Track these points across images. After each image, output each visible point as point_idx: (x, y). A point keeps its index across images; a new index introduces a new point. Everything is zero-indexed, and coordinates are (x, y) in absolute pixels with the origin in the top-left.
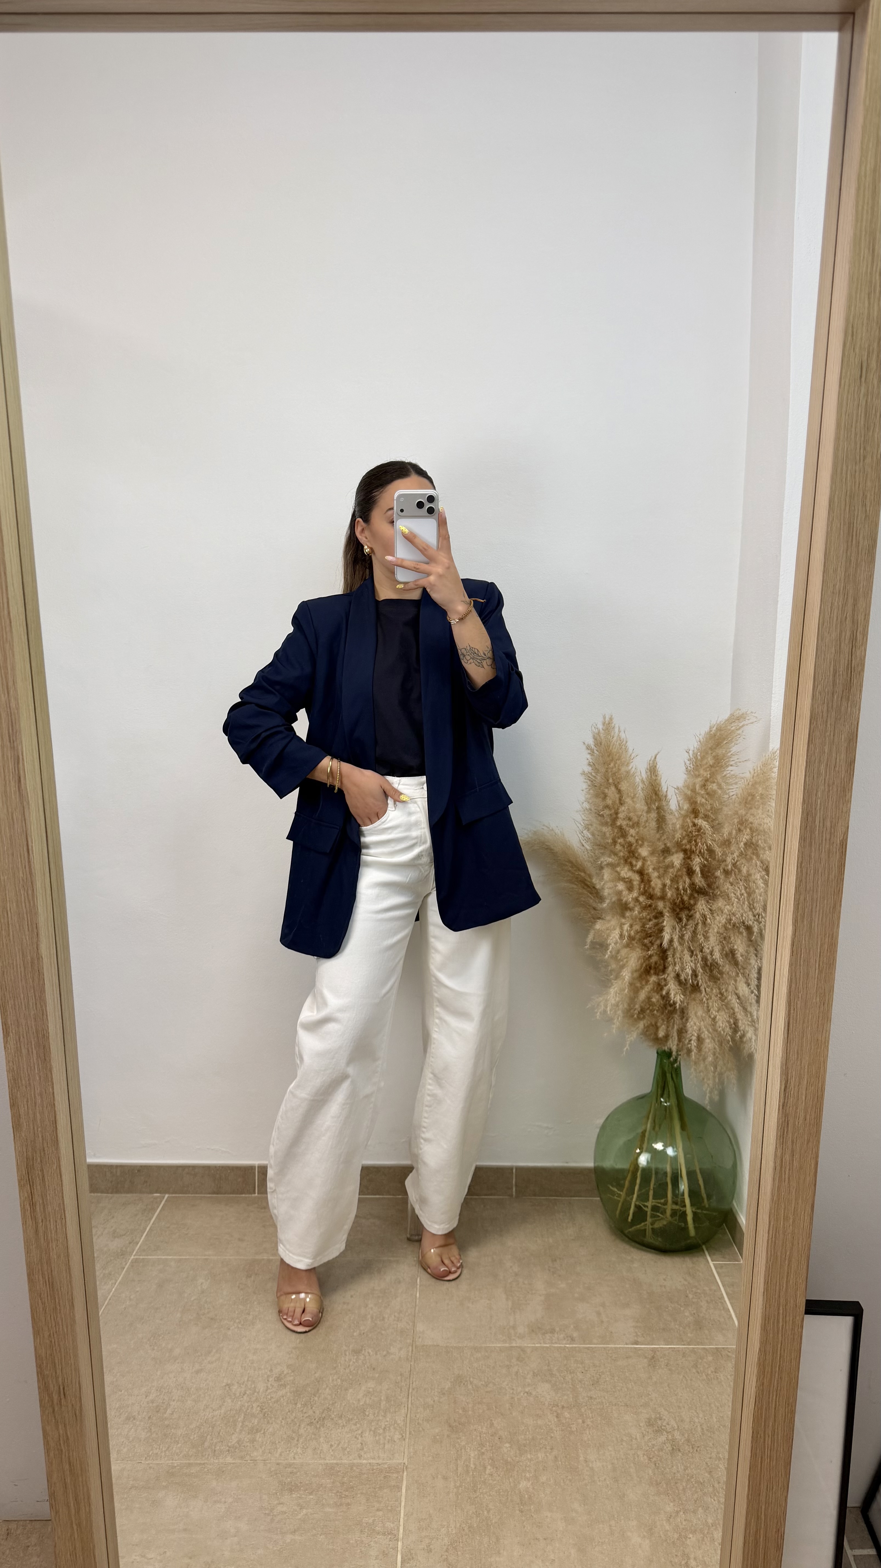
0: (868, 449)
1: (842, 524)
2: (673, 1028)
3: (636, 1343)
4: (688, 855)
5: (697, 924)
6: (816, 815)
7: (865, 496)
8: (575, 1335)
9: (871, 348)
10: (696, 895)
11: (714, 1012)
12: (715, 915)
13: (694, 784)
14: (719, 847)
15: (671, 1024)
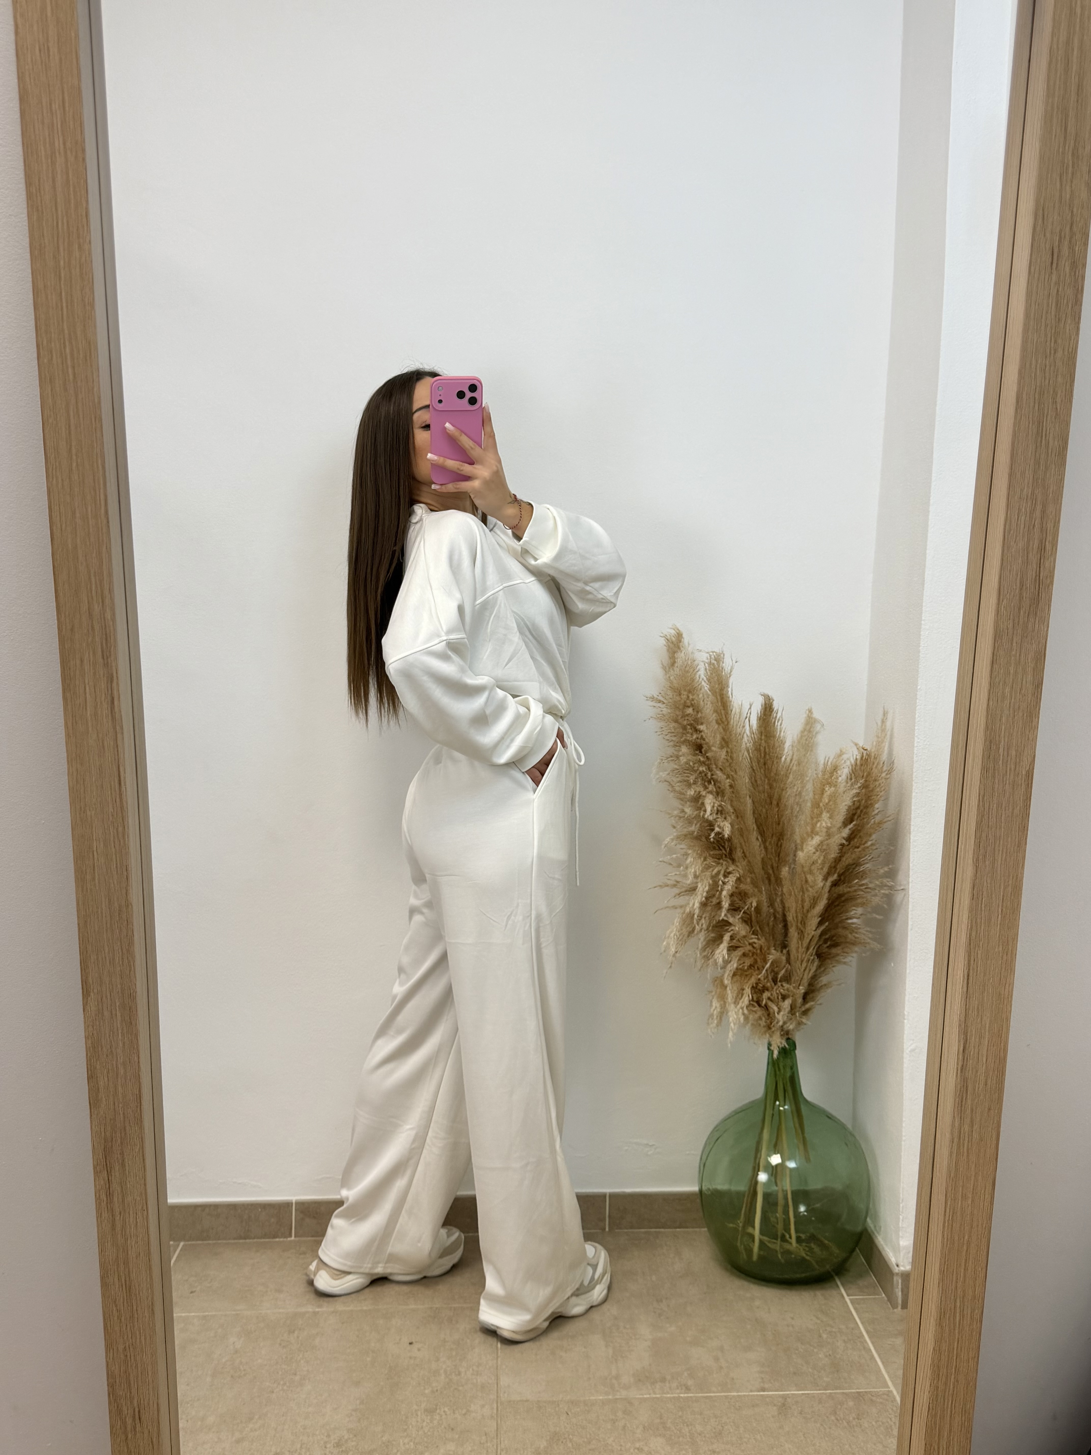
0: (1060, 341)
1: (1031, 422)
3: (763, 1390)
6: (1000, 742)
7: (1055, 393)
8: (690, 1383)
9: (1063, 234)
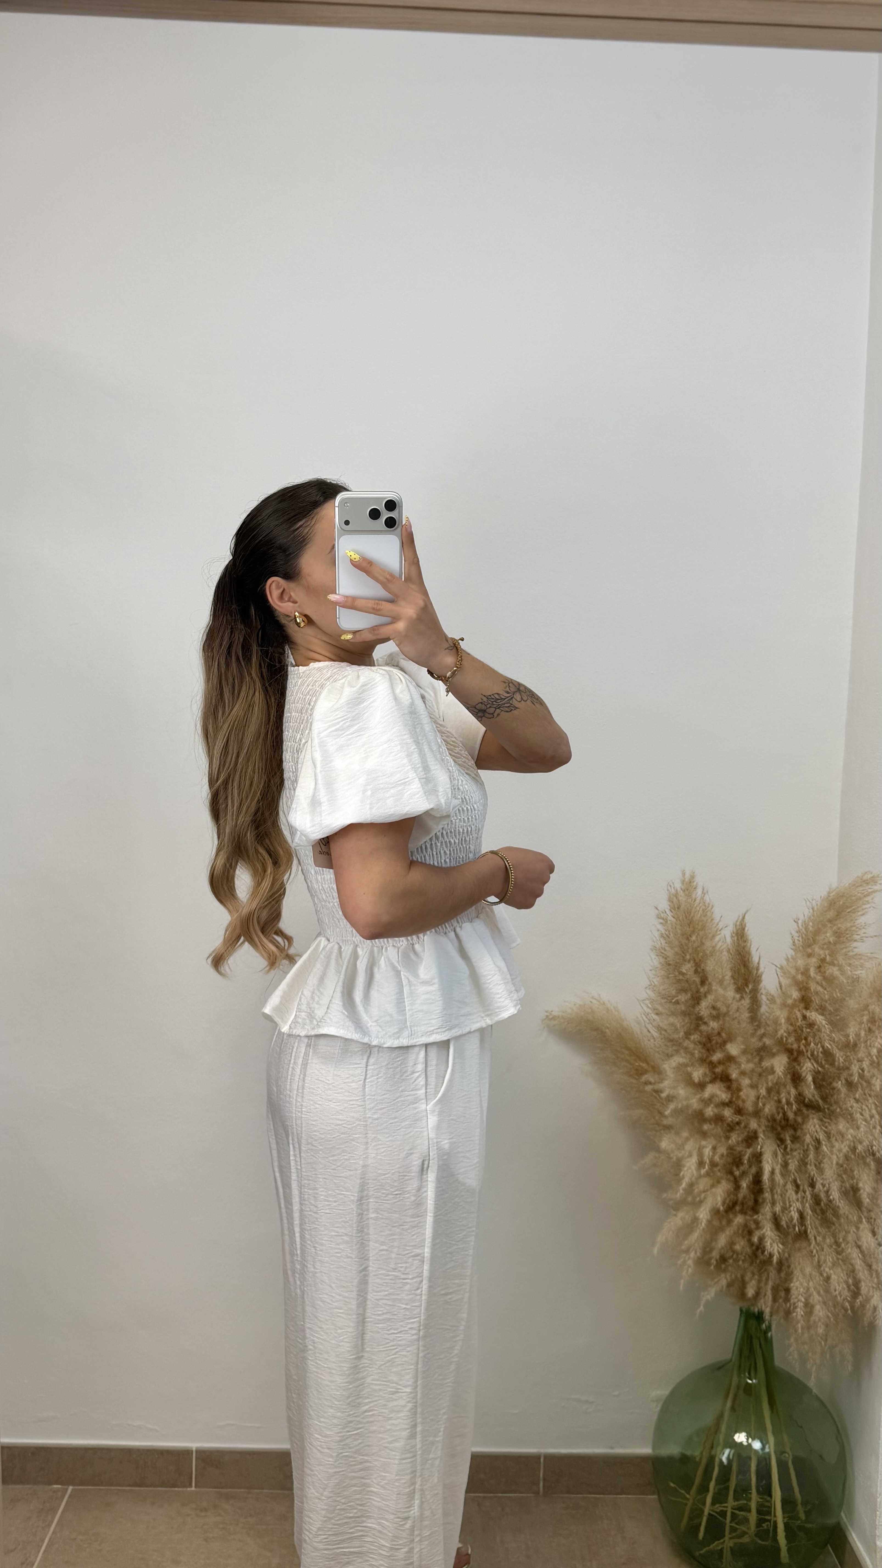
2: (766, 1284)
4: (794, 1056)
5: (807, 1150)
10: (804, 1110)
11: (827, 1270)
12: (833, 1140)
13: (807, 964)
14: (839, 1049)
15: (764, 1279)
